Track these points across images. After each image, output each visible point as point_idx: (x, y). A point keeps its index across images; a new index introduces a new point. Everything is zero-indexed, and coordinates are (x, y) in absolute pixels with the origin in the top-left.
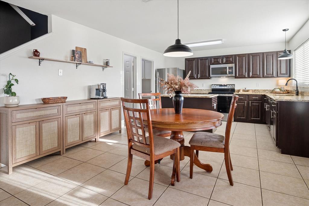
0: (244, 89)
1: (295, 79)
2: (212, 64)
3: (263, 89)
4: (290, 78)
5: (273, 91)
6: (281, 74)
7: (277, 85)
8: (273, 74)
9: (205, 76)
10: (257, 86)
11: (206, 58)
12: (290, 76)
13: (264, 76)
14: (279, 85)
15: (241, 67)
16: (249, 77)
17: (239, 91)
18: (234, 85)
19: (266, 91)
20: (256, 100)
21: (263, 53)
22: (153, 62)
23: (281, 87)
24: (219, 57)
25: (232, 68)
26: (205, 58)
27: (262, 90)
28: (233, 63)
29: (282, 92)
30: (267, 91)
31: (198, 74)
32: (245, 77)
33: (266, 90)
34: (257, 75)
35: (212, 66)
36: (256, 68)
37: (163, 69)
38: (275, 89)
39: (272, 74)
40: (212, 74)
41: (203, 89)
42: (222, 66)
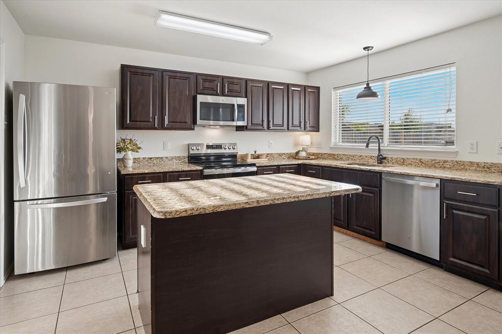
2: (199, 91)
6: (309, 125)
9: (182, 123)
10: (270, 147)
11: (185, 76)
24: (214, 79)
25: (242, 106)
27: (278, 154)
31: (162, 114)
38: (299, 151)
40: (201, 119)
41: (167, 158)
42: (223, 100)
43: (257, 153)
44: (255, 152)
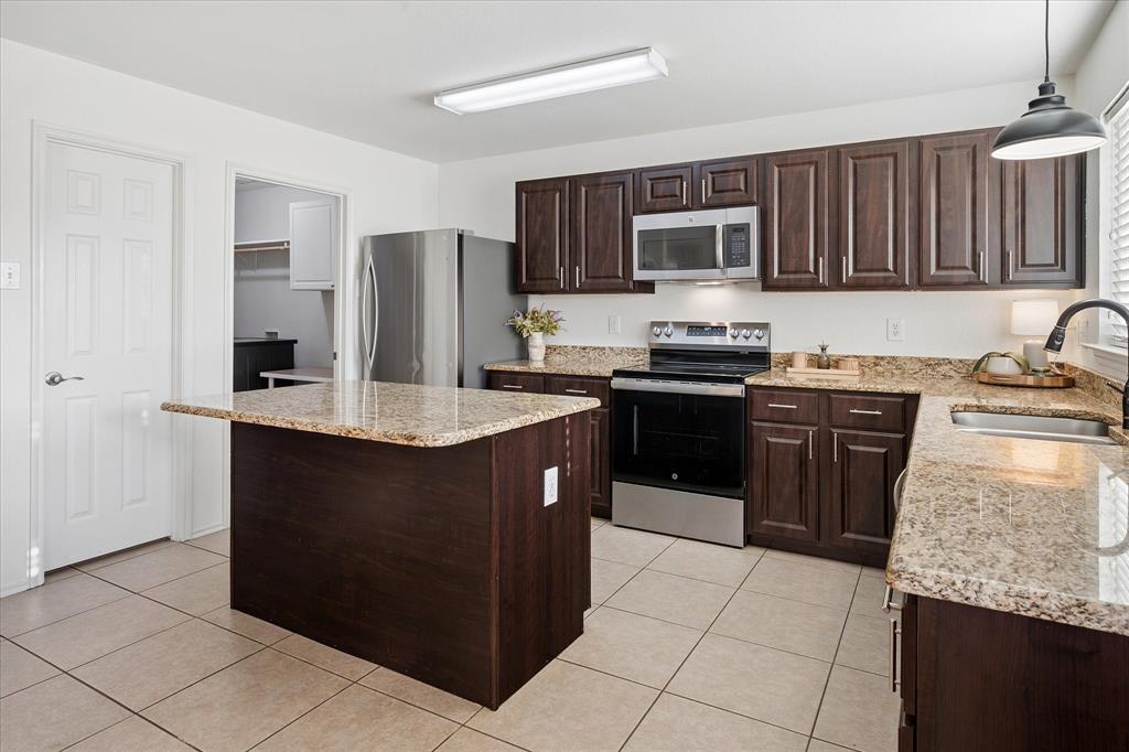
0: (819, 352)
1: (1113, 300)
2: (644, 208)
3: (924, 354)
4: (1079, 296)
5: (976, 368)
6: (1024, 264)
7: (1006, 332)
8: (975, 266)
9: (611, 278)
10: (891, 337)
11: (615, 179)
12: (1080, 282)
13: (925, 280)
14: (1015, 332)
15: (792, 226)
16: (837, 284)
17: (789, 361)
18: (764, 326)
19: (939, 364)
20: (869, 423)
21: (918, 142)
22: (345, 196)
23: (1026, 348)
24: (677, 172)
25: (743, 229)
26: (610, 180)
27: (920, 360)
28: (749, 204)
29: (1030, 380)
30: (944, 369)
31: (574, 262)
32: (814, 286)
33: (940, 362)
34: (882, 274)
35: (641, 223)
36: (876, 234)
37: (409, 234)
38: (988, 356)
39: (968, 264)
40: (640, 269)
41: (612, 349)
42: (691, 220)
43: (829, 351)
44: (823, 349)
